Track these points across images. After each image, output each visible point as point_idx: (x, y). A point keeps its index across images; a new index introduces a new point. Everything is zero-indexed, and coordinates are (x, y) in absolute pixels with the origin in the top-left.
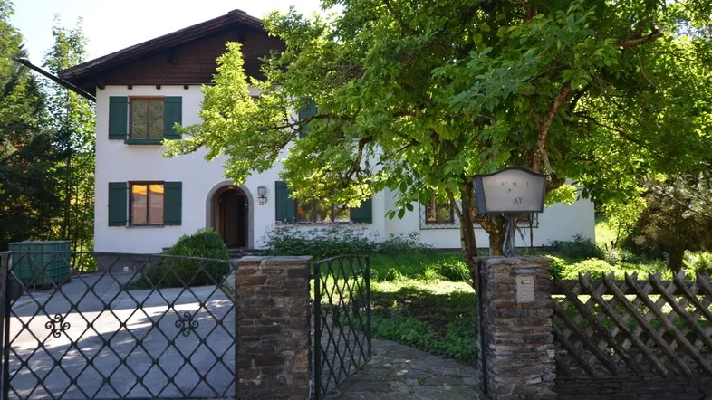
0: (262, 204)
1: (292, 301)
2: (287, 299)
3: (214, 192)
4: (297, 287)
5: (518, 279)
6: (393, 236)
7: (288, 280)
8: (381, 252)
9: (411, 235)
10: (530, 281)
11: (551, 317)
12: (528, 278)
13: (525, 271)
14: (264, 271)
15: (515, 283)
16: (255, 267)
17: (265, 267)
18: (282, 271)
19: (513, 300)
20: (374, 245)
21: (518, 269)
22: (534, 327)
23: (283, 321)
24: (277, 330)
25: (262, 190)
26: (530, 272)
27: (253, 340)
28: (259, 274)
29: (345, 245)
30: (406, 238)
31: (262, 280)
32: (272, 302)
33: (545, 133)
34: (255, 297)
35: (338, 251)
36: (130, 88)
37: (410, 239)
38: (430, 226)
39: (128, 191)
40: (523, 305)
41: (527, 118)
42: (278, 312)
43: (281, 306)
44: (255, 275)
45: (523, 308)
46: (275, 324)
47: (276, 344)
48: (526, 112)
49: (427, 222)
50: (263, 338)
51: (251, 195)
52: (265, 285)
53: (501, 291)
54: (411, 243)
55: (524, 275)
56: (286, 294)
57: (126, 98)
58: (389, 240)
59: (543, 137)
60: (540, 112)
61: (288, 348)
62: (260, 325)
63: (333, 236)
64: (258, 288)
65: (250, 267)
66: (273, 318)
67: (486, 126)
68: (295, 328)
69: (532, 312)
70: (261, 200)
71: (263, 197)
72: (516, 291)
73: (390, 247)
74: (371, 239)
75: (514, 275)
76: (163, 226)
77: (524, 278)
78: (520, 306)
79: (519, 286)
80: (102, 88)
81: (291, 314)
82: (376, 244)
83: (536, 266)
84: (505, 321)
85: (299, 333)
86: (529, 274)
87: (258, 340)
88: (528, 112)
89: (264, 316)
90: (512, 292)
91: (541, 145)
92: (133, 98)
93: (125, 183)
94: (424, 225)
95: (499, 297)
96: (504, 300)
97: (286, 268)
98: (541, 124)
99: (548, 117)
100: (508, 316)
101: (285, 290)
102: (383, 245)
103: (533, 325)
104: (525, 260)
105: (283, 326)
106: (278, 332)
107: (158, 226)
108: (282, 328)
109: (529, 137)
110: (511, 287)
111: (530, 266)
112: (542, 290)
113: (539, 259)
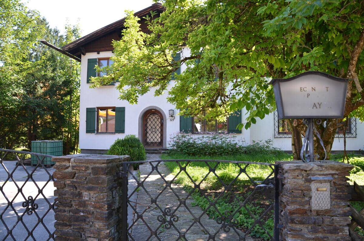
0: (171, 120)
1: (95, 196)
2: (92, 193)
3: (143, 113)
4: (98, 184)
5: (313, 186)
6: (254, 142)
7: (92, 176)
8: (245, 152)
9: (266, 142)
10: (326, 188)
11: (348, 225)
12: (324, 185)
13: (321, 178)
14: (73, 167)
15: (310, 190)
16: (67, 164)
17: (75, 164)
18: (87, 168)
19: (307, 207)
20: (241, 148)
21: (314, 175)
22: (328, 235)
23: (88, 212)
24: (84, 219)
25: (171, 112)
26: (326, 178)
27: (66, 225)
28: (70, 170)
29: (221, 147)
30: (263, 143)
31: (73, 175)
32: (80, 195)
33: (356, 59)
34: (67, 189)
35: (217, 151)
36: (98, 53)
37: (266, 144)
38: (281, 136)
39: (96, 112)
40: (318, 213)
41: (341, 48)
42: (84, 204)
43: (86, 199)
44: (67, 170)
45: (318, 215)
46: (82, 214)
47: (83, 231)
48: (340, 44)
49: (279, 133)
50: (74, 225)
51: (165, 115)
52: (75, 180)
53: (294, 197)
54: (267, 147)
55: (321, 182)
56: (90, 189)
57: (96, 59)
58: (252, 144)
59: (354, 62)
60: (351, 43)
61: (92, 235)
62: (71, 214)
63: (214, 141)
64: (68, 182)
65: (64, 163)
66: (82, 209)
67: (305, 54)
68: (98, 219)
69: (327, 220)
70: (171, 118)
71: (172, 116)
72: (311, 197)
73: (252, 149)
74: (240, 144)
75: (310, 181)
76: (114, 133)
77: (318, 185)
78: (314, 213)
79: (314, 194)
80: (84, 54)
81: (95, 207)
82: (243, 147)
83: (333, 172)
84: (298, 227)
85: (101, 224)
86: (325, 181)
87: (70, 226)
88: (342, 44)
89: (74, 207)
90: (307, 199)
91: (353, 69)
92: (100, 59)
93: (95, 108)
94: (277, 135)
95: (293, 203)
96: (298, 207)
97: (91, 166)
98: (353, 52)
99: (358, 45)
100: (301, 223)
101: (90, 185)
102: (248, 148)
103: (328, 233)
104: (321, 166)
105: (89, 216)
106: (85, 220)
107: (112, 133)
108: (88, 218)
109: (343, 63)
110: (305, 193)
111: (327, 172)
112: (338, 197)
113: (336, 165)
